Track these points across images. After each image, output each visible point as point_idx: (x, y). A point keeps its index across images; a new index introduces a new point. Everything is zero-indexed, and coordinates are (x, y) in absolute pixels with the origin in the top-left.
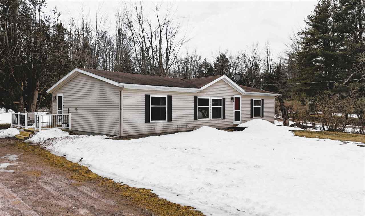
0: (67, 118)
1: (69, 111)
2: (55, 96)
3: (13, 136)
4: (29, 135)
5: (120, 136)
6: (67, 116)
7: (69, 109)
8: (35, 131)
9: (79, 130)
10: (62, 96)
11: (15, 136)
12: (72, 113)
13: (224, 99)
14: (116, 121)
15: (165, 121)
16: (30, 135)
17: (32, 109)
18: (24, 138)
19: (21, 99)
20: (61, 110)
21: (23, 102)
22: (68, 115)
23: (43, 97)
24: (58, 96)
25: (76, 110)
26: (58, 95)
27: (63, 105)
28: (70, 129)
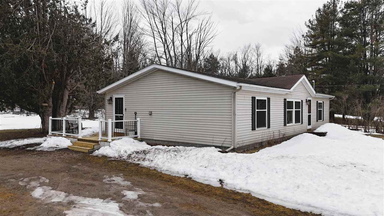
0: (134, 124)
1: (137, 116)
2: (111, 98)
3: (64, 148)
4: (93, 146)
5: (234, 148)
6: (134, 122)
7: (136, 113)
8: (99, 141)
9: (155, 139)
10: (123, 98)
11: (67, 147)
12: (141, 119)
13: (302, 101)
14: (228, 130)
15: (266, 128)
16: (95, 147)
17: (61, 112)
18: (89, 150)
19: (50, 100)
20: (122, 115)
21: (52, 104)
22: (135, 120)
23: (73, 98)
24: (115, 98)
25: (151, 114)
26: (115, 96)
27: (126, 109)
28: (139, 137)
